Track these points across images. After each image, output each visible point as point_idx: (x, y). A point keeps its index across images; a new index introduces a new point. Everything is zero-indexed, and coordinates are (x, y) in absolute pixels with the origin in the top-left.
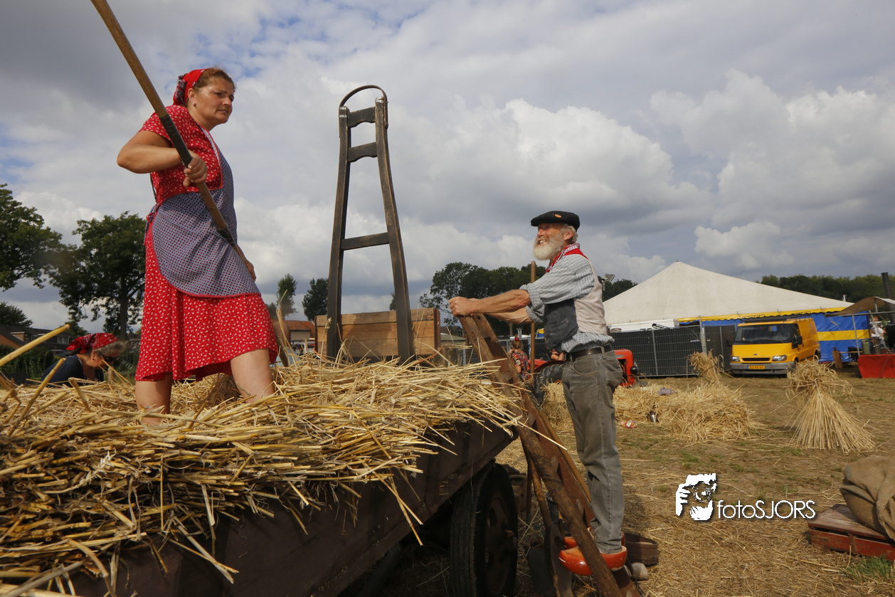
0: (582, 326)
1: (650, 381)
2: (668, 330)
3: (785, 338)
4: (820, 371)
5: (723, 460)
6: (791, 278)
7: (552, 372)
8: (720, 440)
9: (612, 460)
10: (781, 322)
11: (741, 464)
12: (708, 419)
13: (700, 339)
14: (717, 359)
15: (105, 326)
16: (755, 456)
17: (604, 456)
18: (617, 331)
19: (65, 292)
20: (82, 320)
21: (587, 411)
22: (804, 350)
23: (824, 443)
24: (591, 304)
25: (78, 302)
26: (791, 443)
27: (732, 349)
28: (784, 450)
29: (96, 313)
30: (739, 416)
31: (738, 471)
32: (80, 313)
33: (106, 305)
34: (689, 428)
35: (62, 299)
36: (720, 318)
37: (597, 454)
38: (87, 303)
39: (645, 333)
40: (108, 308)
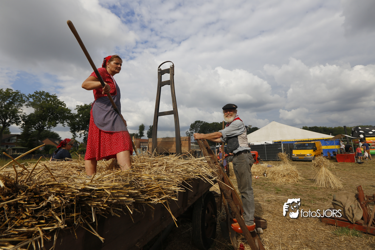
0: (240, 145)
1: (264, 162)
2: (270, 144)
3: (311, 148)
4: (324, 160)
5: (290, 190)
6: (312, 127)
7: (230, 158)
8: (288, 183)
9: (251, 191)
10: (310, 142)
11: (296, 192)
12: (284, 176)
13: (281, 148)
14: (287, 155)
15: (83, 140)
16: (301, 189)
17: (248, 190)
18: (253, 145)
19: (71, 128)
20: (76, 137)
21: (242, 174)
22: (318, 152)
23: (325, 185)
24: (243, 137)
25: (75, 131)
26: (314, 185)
27: (292, 152)
28: (311, 187)
29: (81, 135)
30: (295, 175)
31: (295, 195)
32: (76, 135)
33: (84, 133)
34: (278, 179)
35: (70, 130)
36: (288, 141)
37: (245, 189)
38: (78, 132)
39: (262, 146)
40: (85, 134)
